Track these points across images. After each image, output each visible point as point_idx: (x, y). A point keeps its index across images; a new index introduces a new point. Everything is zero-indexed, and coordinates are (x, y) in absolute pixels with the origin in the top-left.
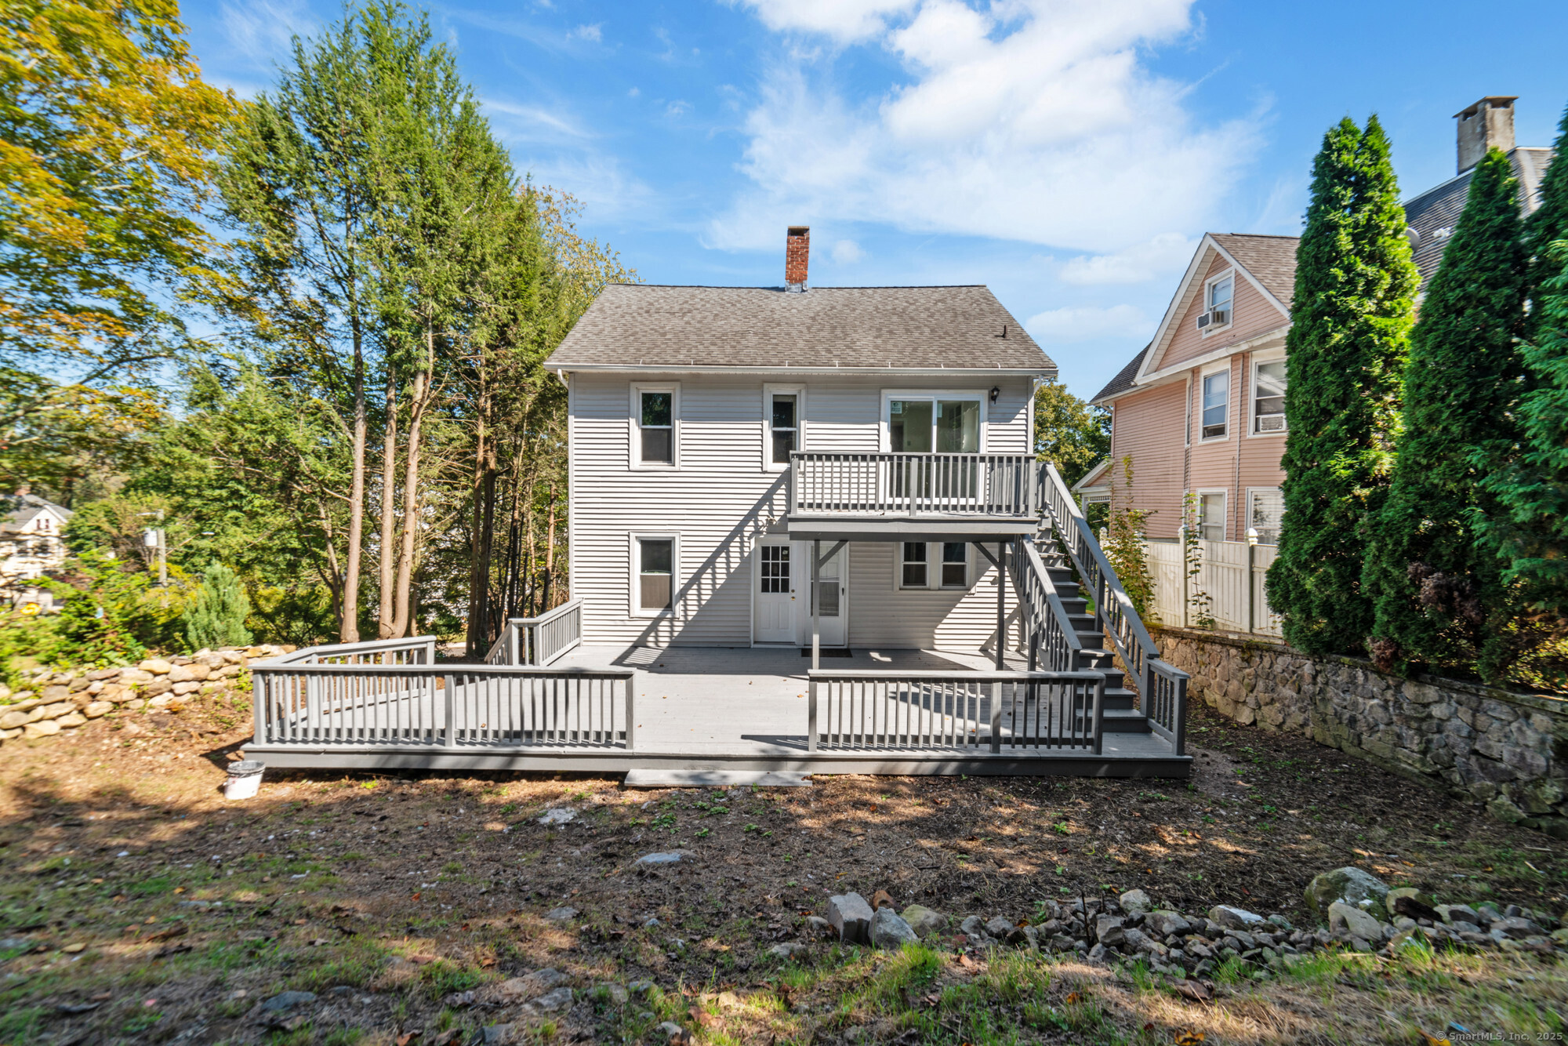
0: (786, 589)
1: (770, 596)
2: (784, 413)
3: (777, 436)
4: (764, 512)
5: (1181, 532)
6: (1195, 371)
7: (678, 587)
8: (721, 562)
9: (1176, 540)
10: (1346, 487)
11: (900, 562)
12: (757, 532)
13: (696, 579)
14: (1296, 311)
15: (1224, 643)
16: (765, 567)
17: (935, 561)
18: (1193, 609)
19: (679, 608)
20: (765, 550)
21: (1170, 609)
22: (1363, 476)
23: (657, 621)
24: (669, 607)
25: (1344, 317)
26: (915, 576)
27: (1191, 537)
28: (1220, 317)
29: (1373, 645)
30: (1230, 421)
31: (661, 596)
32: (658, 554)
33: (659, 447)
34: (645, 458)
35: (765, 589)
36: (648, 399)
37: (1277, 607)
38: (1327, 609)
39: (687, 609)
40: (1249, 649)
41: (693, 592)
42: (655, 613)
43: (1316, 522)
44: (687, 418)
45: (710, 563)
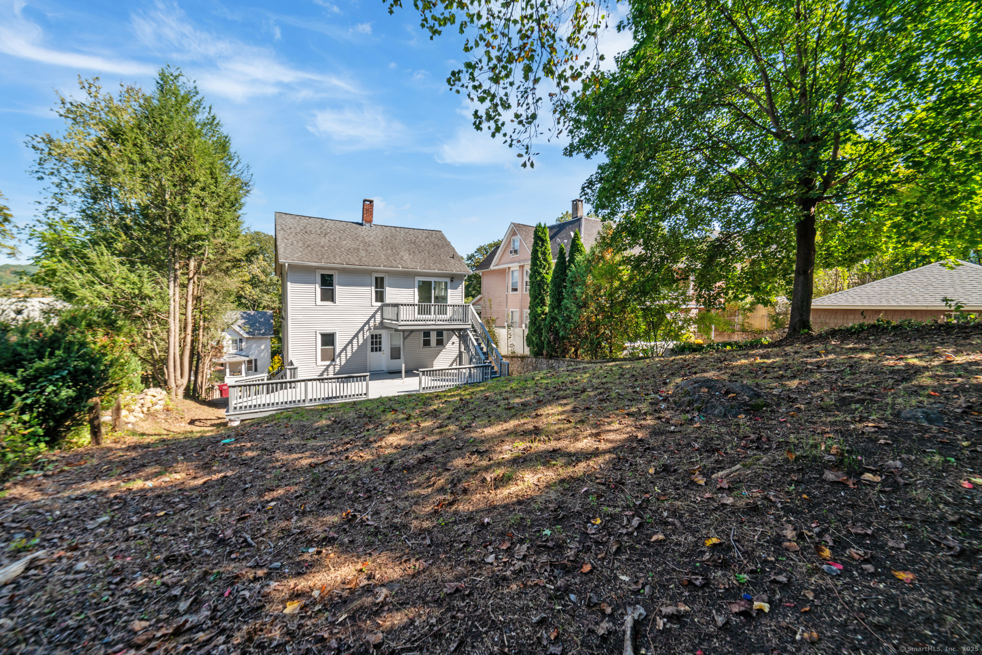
0: (380, 350)
1: (374, 353)
2: (380, 283)
3: (376, 292)
4: (372, 322)
5: (506, 324)
6: (509, 268)
7: (337, 352)
8: (355, 341)
9: (504, 327)
10: (540, 315)
11: (422, 338)
12: (370, 329)
13: (345, 349)
14: (531, 269)
15: (517, 357)
16: (372, 343)
17: (433, 338)
18: (510, 349)
19: (338, 361)
20: (372, 336)
21: (504, 350)
22: (543, 313)
23: (328, 366)
24: (333, 360)
25: (540, 274)
26: (427, 343)
27: (509, 327)
28: (516, 252)
29: (544, 352)
30: (519, 287)
31: (330, 356)
32: (328, 339)
33: (328, 295)
34: (322, 300)
35: (372, 351)
36: (323, 276)
37: (528, 346)
38: (537, 345)
39: (341, 361)
40: (523, 358)
41: (344, 353)
42: (328, 363)
43: (535, 324)
44: (340, 285)
45: (351, 342)
